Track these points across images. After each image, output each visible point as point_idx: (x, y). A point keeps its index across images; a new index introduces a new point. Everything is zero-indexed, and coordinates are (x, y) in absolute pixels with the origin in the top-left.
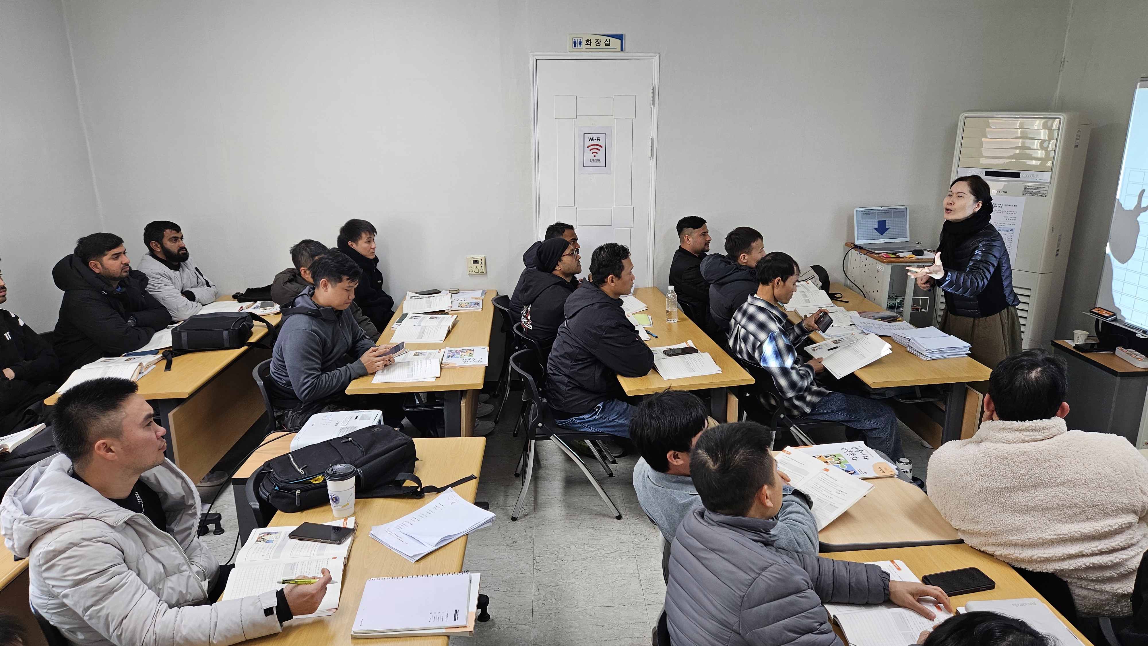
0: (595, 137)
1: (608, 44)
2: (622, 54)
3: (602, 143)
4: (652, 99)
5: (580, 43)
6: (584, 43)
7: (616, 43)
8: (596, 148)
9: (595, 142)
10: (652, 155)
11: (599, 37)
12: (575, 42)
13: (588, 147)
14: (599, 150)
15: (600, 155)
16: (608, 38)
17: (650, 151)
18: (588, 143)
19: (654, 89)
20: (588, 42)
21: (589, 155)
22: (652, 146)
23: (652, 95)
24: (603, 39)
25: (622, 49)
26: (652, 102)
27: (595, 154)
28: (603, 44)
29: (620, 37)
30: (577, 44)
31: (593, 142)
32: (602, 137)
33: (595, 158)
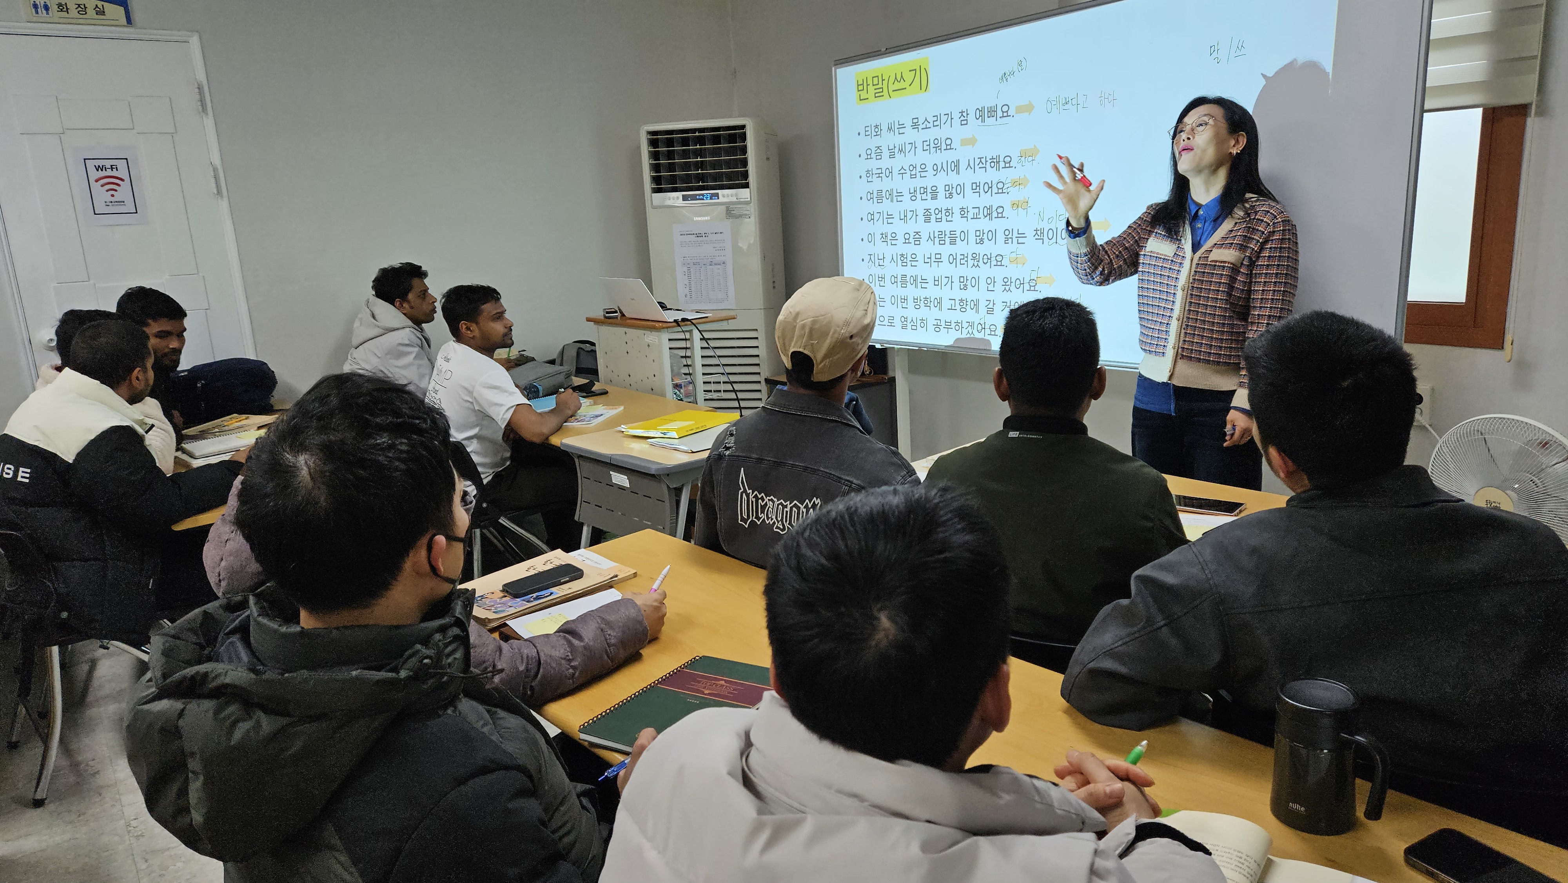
0: (108, 163)
1: (101, 12)
2: (131, 29)
3: (122, 173)
4: (199, 103)
5: (46, 8)
6: (54, 7)
7: (115, 12)
8: (113, 182)
9: (109, 173)
10: (219, 192)
13: (97, 181)
14: (118, 185)
15: (122, 193)
16: (99, 3)
17: (214, 185)
18: (94, 174)
19: (200, 88)
20: (62, 7)
21: (101, 195)
22: (216, 178)
23: (198, 97)
24: (90, 4)
25: (129, 20)
26: (200, 108)
27: (113, 192)
28: (91, 12)
29: (122, 3)
30: (41, 10)
31: (104, 174)
32: (121, 164)
33: (113, 199)
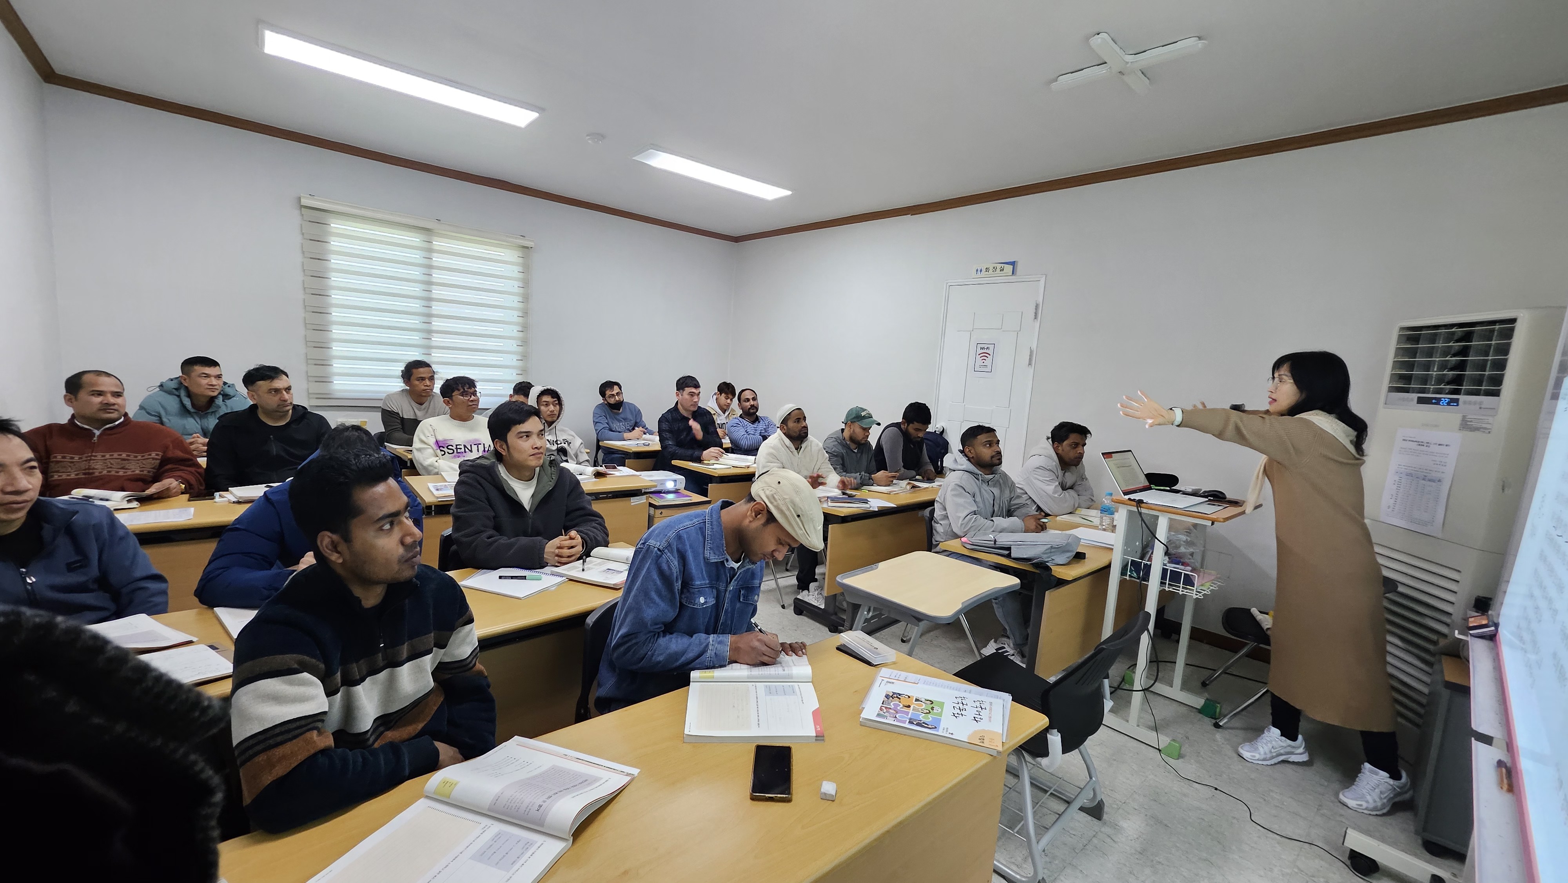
0: (986, 346)
1: (1002, 270)
2: (1013, 277)
3: (990, 351)
4: (1035, 315)
5: (981, 271)
6: (984, 270)
7: (1009, 268)
8: (985, 355)
9: (985, 351)
10: (1030, 364)
11: (995, 265)
12: (977, 270)
13: (979, 355)
14: (987, 357)
15: (988, 362)
16: (1003, 265)
17: (1031, 359)
18: (979, 351)
19: (1037, 306)
20: (987, 270)
21: (979, 361)
22: (1031, 356)
23: (1035, 311)
24: (999, 266)
25: (1013, 273)
26: (1034, 317)
27: (984, 361)
28: (998, 270)
29: (1013, 264)
30: (979, 272)
31: (983, 351)
32: (991, 347)
33: (984, 364)
